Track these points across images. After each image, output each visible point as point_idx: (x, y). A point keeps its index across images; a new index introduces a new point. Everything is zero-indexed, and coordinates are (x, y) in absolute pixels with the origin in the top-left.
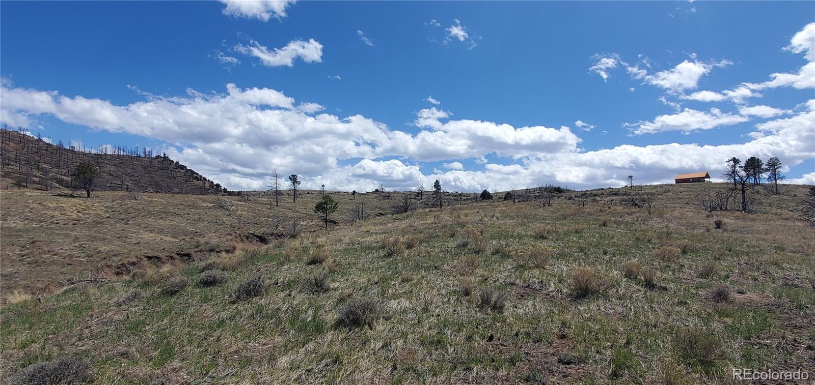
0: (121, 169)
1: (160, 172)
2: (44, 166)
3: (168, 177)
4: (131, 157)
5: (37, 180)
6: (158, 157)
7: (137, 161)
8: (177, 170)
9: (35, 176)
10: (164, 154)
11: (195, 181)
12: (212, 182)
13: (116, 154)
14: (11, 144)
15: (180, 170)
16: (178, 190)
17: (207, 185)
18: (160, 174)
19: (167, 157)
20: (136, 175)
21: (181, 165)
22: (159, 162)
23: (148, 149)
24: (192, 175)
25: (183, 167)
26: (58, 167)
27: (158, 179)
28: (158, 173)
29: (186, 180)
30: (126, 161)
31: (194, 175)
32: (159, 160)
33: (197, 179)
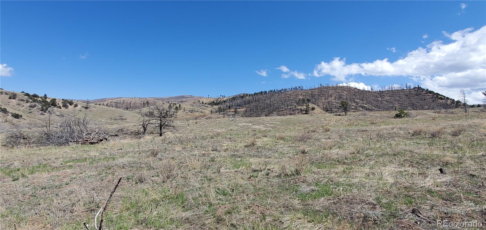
0: (392, 98)
2: (357, 100)
3: (421, 100)
4: (399, 90)
6: (414, 88)
7: (402, 92)
8: (427, 95)
9: (353, 106)
10: (418, 86)
12: (454, 100)
13: (390, 90)
14: (345, 92)
15: (429, 94)
16: (427, 107)
17: (449, 102)
18: (416, 98)
19: (420, 87)
20: (401, 100)
22: (415, 91)
23: (408, 85)
24: (437, 96)
25: (431, 92)
26: (363, 100)
27: (414, 101)
28: (415, 98)
29: (433, 100)
30: (396, 93)
31: (439, 96)
32: (415, 90)
33: (441, 99)
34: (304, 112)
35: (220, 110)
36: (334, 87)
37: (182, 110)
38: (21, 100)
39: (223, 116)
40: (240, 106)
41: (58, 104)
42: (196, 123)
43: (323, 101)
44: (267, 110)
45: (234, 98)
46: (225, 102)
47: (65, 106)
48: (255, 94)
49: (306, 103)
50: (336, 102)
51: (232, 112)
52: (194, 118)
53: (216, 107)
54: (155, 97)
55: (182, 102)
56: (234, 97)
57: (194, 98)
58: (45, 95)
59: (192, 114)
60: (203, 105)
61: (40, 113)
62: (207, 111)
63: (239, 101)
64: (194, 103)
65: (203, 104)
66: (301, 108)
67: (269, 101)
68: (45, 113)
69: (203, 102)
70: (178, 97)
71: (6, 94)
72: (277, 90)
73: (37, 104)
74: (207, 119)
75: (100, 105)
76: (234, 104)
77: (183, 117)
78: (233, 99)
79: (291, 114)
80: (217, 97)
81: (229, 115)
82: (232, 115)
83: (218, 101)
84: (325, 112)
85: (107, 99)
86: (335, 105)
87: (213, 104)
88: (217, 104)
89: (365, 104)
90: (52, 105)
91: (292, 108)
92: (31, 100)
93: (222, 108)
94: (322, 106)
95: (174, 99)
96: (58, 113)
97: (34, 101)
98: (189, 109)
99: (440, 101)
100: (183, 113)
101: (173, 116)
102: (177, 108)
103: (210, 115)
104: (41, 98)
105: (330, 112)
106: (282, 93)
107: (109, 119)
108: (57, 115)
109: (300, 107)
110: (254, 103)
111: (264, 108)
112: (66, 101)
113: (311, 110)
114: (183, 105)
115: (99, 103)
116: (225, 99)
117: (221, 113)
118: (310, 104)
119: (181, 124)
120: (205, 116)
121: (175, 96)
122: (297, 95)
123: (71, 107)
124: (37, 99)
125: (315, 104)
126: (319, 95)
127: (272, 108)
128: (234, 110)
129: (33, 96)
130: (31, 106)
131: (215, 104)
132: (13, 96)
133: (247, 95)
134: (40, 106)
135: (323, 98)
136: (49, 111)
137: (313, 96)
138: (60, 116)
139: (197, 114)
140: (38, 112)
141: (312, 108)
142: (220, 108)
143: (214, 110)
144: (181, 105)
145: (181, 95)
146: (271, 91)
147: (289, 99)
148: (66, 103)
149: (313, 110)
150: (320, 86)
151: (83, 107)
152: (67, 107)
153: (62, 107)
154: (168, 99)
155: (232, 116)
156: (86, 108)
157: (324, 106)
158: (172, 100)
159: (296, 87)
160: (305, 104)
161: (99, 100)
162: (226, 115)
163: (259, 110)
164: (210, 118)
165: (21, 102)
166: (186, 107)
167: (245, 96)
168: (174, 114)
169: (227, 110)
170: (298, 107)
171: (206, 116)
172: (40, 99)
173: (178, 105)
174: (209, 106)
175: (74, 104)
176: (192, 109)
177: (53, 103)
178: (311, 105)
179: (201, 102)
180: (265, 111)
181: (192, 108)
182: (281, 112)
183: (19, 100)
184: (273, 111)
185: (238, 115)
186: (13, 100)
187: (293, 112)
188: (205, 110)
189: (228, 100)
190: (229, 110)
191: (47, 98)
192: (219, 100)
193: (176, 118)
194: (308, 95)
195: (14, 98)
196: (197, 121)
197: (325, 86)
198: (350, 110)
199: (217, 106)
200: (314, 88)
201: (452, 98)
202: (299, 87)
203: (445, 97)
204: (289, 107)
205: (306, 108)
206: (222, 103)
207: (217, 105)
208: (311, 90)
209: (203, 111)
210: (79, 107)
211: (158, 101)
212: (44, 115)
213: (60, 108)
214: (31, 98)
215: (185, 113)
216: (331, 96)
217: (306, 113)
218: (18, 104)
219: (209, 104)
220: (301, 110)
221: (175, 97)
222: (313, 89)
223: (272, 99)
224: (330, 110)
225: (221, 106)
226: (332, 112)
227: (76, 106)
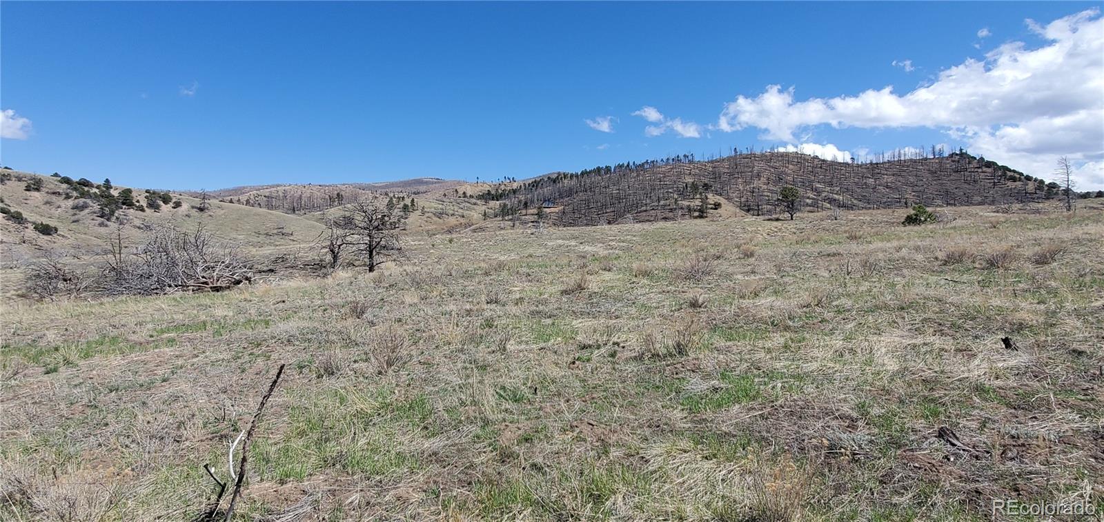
0: (901, 179)
1: (954, 176)
2: (818, 185)
3: (966, 182)
4: (915, 161)
5: (809, 201)
6: (952, 155)
7: (922, 165)
8: (980, 170)
9: (808, 198)
10: (961, 150)
11: (1009, 183)
12: (1042, 182)
13: (896, 159)
14: (791, 166)
15: (985, 169)
16: (980, 199)
17: (1031, 187)
18: (955, 178)
19: (966, 153)
20: (920, 183)
21: (988, 162)
22: (953, 161)
23: (938, 147)
24: (1004, 173)
25: (990, 164)
26: (831, 185)
27: (950, 186)
28: (952, 177)
29: (994, 182)
30: (908, 166)
31: (1009, 174)
32: (953, 159)
33: (1013, 179)
34: (696, 214)
35: (504, 212)
36: (766, 156)
37: (419, 212)
38: (54, 193)
39: (512, 225)
40: (549, 200)
41: (138, 201)
42: (451, 241)
43: (741, 188)
44: (612, 210)
45: (536, 184)
46: (514, 191)
47: (153, 206)
48: (583, 174)
49: (701, 194)
50: (770, 191)
51: (532, 215)
52: (447, 229)
53: (495, 204)
54: (354, 184)
55: (419, 193)
56: (535, 182)
57: (443, 184)
58: (107, 181)
59: (441, 221)
60: (466, 199)
61: (97, 222)
62: (475, 214)
63: (547, 190)
64: (445, 195)
65: (464, 197)
66: (688, 204)
67: (617, 190)
68: (109, 223)
69: (464, 193)
70: (408, 181)
71: (19, 179)
72: (634, 162)
73: (89, 201)
74: (474, 231)
75: (231, 202)
76: (536, 196)
77: (421, 228)
78: (533, 186)
79: (665, 219)
80: (497, 182)
81: (524, 223)
82: (532, 222)
83: (500, 191)
84: (743, 213)
85: (244, 188)
86: (768, 196)
87: (487, 197)
88: (497, 197)
89: (836, 194)
90: (124, 204)
91: (668, 203)
92: (75, 194)
93: (509, 207)
94: (737, 200)
95: (400, 186)
96: (138, 222)
97: (83, 195)
98: (433, 209)
99: (1010, 184)
100: (420, 219)
101: (397, 226)
102: (405, 207)
103: (482, 224)
104: (98, 187)
105: (756, 212)
106: (645, 170)
107: (254, 234)
108: (135, 227)
109: (686, 203)
110: (581, 194)
111: (604, 206)
112: (154, 193)
113: (712, 209)
114: (420, 201)
115: (229, 198)
116: (515, 186)
117: (506, 218)
118: (710, 196)
119: (416, 243)
120: (470, 226)
121: (401, 180)
122: (680, 174)
123: (166, 208)
124: (88, 191)
125: (721, 195)
126: (731, 174)
127: (623, 205)
128: (535, 211)
129: (79, 183)
130: (75, 207)
131: (493, 198)
132: (34, 185)
133: (565, 176)
134: (96, 207)
135: (740, 180)
136: (117, 218)
137: (716, 176)
138: (142, 229)
139: (452, 221)
140: (93, 219)
141: (715, 205)
142: (505, 205)
143: (490, 210)
144: (415, 200)
145: (413, 178)
146: (621, 166)
147: (662, 183)
148: (156, 199)
149: (716, 209)
150: (733, 153)
151: (193, 207)
152: (158, 209)
153: (146, 209)
154: (387, 186)
155: (532, 224)
156: (201, 210)
157: (743, 200)
158: (394, 189)
159: (678, 157)
160: (698, 196)
161: (229, 191)
162: (517, 223)
163: (593, 210)
164: (482, 229)
165: (54, 198)
166: (427, 204)
167: (561, 178)
168: (399, 220)
169: (519, 210)
170: (683, 202)
171: (473, 225)
172: (95, 190)
173: (408, 201)
174: (479, 202)
175: (174, 200)
176: (441, 209)
177: (126, 199)
178: (712, 198)
179: (461, 193)
180: (606, 213)
181: (441, 206)
182: (644, 214)
183: (48, 193)
184: (624, 211)
185: (546, 221)
186: (36, 194)
187: (671, 214)
188: (469, 212)
189: (523, 187)
190: (524, 212)
191: (111, 188)
192: (503, 187)
193: (404, 230)
194: (706, 174)
195: (38, 190)
196: (454, 236)
197: (745, 152)
198: (802, 208)
199: (497, 202)
200: (718, 157)
201: (1039, 178)
202: (685, 156)
203: (1021, 174)
204: (662, 203)
205: (701, 204)
206: (508, 195)
207: (498, 200)
208: (712, 162)
209: (466, 213)
210: (185, 207)
211: (363, 192)
212: (107, 226)
213: (143, 210)
214: (75, 189)
215: (424, 218)
216: (759, 176)
217: (701, 217)
218: (47, 203)
219: (480, 197)
220: (690, 209)
221: (402, 182)
222: (717, 161)
223: (624, 184)
224: (756, 208)
225: (507, 203)
226: (760, 213)
227: (178, 205)
